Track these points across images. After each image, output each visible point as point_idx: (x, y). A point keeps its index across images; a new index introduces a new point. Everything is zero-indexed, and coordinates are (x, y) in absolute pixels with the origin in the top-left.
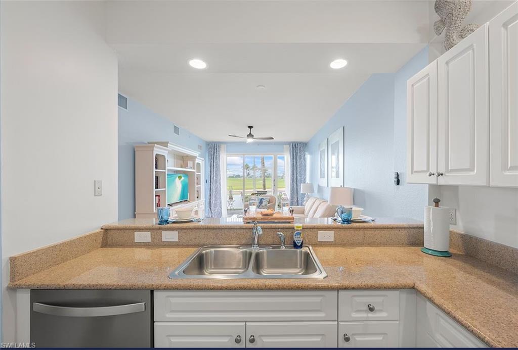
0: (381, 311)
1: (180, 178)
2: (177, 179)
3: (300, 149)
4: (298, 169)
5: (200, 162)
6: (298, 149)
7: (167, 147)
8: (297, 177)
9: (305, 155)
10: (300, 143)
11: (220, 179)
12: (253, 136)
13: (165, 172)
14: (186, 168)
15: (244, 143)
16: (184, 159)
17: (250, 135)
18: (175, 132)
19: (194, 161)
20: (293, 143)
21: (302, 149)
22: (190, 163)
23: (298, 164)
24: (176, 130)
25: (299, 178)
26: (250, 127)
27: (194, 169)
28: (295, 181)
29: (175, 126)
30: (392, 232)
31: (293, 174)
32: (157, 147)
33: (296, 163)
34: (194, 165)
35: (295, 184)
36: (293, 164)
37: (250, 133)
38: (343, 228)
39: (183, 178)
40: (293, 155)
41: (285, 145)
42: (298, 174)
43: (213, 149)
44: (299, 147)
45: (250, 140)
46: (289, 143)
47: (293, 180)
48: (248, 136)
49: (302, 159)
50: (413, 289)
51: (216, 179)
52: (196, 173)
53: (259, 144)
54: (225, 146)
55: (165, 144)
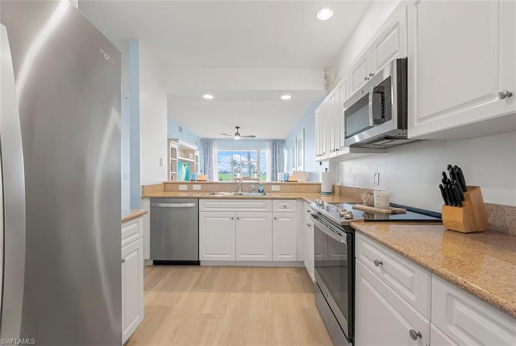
0: (289, 208)
1: (185, 165)
2: (183, 166)
3: (279, 145)
4: (277, 161)
5: (198, 154)
6: (277, 145)
7: (177, 142)
8: (276, 169)
9: (283, 151)
10: (279, 140)
11: (212, 169)
12: (239, 134)
13: (176, 161)
14: (187, 158)
15: (232, 140)
16: (186, 151)
17: (237, 134)
18: (180, 131)
19: (194, 154)
20: (273, 140)
21: (280, 145)
22: (191, 155)
23: (277, 157)
24: (180, 129)
25: (278, 169)
26: (238, 128)
27: (194, 159)
28: (275, 171)
29: (180, 127)
30: (309, 186)
31: (273, 166)
32: (172, 143)
33: (276, 157)
34: (194, 157)
35: (275, 174)
36: (273, 157)
37: (237, 132)
38: (286, 184)
39: (186, 166)
40: (273, 150)
41: (267, 141)
42: (278, 166)
43: (207, 144)
44: (278, 143)
45: (237, 138)
46: (270, 140)
47: (273, 171)
48: (236, 134)
49: (281, 154)
50: (301, 198)
51: (209, 170)
52: (195, 163)
53: (244, 141)
54: (217, 142)
55: (176, 140)
